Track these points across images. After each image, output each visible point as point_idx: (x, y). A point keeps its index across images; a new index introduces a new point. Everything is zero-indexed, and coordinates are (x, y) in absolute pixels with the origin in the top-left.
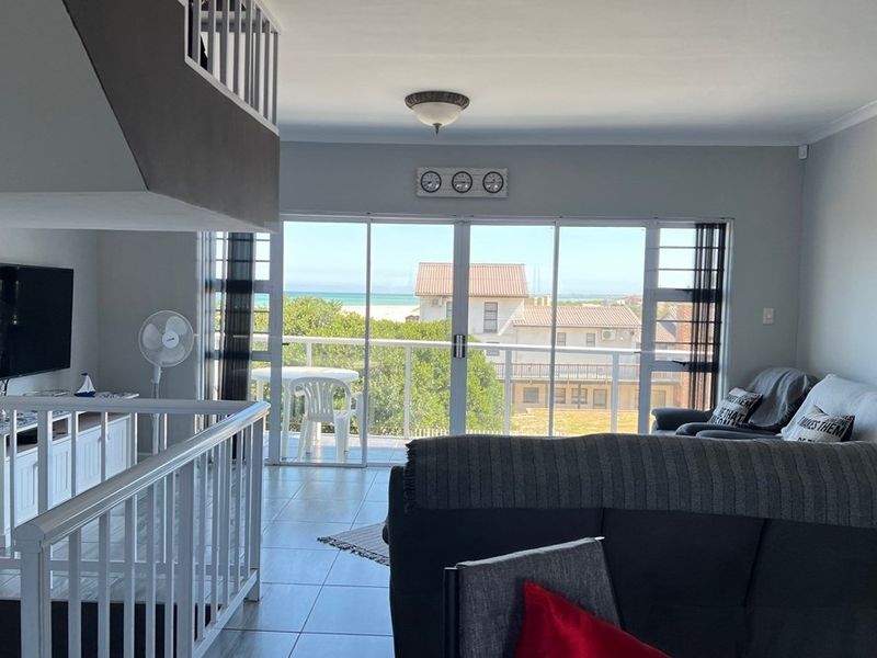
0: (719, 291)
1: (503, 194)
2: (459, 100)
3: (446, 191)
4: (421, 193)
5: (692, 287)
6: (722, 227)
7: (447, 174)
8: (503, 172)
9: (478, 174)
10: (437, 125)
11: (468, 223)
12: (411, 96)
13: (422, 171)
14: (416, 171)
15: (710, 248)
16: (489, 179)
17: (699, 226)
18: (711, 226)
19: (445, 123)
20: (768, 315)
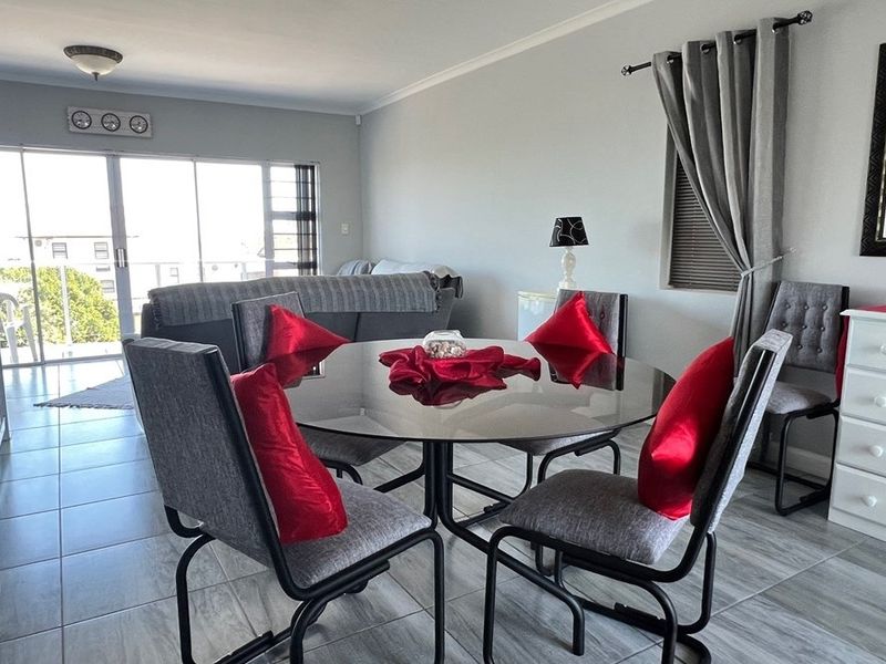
0: (313, 214)
1: (148, 134)
2: (115, 56)
3: (97, 128)
4: (72, 128)
5: (295, 210)
6: (312, 168)
7: (96, 115)
8: (147, 117)
9: (125, 117)
10: (96, 74)
11: (118, 157)
12: (72, 47)
13: (71, 110)
14: (66, 109)
15: (306, 183)
16: (135, 122)
17: (298, 167)
18: (305, 167)
19: (103, 72)
20: (345, 228)
